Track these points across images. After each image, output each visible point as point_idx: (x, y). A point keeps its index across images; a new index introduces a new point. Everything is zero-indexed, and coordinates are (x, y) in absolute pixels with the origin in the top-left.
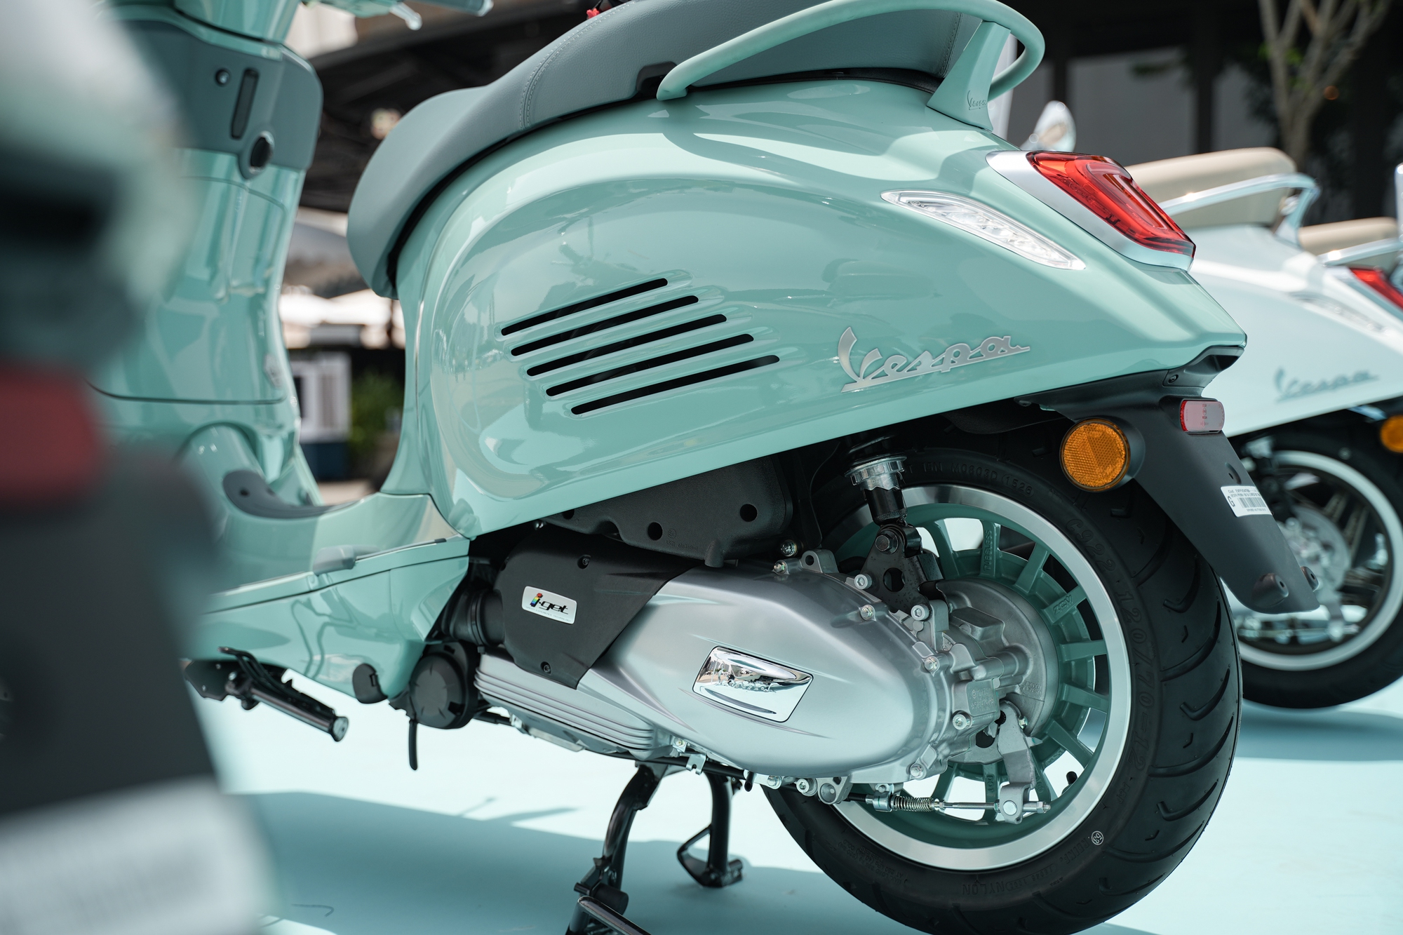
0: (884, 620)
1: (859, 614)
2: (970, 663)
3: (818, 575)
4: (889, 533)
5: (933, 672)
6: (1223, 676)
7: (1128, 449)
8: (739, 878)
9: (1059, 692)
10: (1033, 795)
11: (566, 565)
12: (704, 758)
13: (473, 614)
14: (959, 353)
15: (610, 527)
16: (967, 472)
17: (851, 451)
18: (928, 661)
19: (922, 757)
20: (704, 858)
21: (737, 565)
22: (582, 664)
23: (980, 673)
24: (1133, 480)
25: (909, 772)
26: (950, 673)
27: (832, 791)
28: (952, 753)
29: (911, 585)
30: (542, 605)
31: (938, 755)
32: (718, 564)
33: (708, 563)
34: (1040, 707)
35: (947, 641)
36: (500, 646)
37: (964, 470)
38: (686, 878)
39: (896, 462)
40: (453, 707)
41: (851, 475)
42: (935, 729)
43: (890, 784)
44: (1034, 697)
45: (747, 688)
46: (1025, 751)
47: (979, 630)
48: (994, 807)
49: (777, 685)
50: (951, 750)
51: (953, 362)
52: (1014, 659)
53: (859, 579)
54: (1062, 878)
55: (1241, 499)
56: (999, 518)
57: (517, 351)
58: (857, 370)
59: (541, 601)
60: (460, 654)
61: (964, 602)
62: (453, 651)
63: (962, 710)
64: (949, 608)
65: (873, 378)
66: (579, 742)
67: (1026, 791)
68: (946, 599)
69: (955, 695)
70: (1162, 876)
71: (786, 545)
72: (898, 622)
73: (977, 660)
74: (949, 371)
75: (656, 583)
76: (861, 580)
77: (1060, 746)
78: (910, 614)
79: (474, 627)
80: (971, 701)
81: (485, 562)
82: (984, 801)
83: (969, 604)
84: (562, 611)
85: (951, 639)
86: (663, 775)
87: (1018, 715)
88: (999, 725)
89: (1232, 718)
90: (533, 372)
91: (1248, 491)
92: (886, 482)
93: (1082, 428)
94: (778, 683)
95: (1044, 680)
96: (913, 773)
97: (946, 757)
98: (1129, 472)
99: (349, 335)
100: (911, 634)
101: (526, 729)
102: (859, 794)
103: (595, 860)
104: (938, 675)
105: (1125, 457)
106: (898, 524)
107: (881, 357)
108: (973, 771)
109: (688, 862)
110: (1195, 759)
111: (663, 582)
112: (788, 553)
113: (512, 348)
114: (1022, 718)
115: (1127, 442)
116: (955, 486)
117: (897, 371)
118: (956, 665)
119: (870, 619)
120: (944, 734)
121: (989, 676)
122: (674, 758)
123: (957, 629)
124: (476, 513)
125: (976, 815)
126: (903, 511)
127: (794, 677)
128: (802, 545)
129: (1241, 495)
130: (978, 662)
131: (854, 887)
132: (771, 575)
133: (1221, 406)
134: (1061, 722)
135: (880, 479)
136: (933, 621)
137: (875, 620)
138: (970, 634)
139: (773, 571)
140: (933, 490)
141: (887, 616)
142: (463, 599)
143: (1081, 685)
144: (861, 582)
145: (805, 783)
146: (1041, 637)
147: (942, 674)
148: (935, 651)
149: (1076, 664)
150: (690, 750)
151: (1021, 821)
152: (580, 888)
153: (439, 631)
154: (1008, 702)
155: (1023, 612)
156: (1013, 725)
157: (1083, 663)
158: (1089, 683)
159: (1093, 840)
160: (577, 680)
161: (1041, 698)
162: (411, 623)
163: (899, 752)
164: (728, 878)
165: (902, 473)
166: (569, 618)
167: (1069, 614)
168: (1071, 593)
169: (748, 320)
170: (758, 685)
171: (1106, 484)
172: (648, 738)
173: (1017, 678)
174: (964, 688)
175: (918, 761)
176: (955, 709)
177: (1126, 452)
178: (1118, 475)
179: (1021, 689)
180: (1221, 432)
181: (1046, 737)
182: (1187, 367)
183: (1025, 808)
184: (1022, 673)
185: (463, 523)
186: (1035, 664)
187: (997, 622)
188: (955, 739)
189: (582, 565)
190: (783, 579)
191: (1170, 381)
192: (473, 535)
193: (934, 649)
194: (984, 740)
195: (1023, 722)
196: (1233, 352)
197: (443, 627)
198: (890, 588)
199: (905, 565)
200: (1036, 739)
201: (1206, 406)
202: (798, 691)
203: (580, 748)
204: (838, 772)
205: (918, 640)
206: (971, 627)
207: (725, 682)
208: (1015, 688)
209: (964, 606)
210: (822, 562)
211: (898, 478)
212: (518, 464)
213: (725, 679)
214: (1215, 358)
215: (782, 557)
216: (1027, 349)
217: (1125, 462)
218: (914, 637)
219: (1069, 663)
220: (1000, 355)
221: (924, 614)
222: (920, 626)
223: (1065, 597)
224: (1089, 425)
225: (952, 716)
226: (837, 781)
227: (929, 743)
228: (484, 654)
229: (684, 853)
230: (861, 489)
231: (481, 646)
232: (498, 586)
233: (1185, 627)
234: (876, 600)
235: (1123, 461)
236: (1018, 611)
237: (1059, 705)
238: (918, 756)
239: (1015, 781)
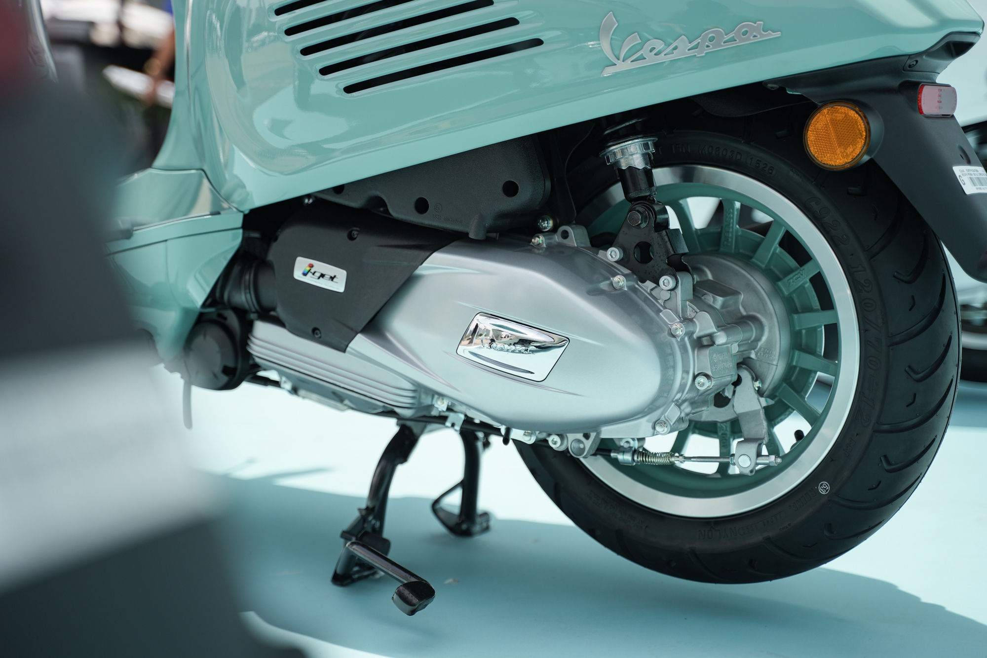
0: (633, 289)
1: (612, 284)
2: (713, 329)
3: (573, 248)
4: (641, 209)
5: (679, 337)
6: (946, 342)
7: (868, 131)
8: (487, 529)
9: (790, 358)
10: (765, 451)
11: (337, 237)
12: (462, 417)
13: (247, 283)
14: (713, 38)
15: (379, 202)
16: (714, 152)
17: (606, 132)
18: (674, 327)
19: (666, 414)
20: (456, 511)
21: (497, 238)
22: (351, 329)
23: (721, 339)
24: (871, 160)
25: (654, 428)
26: (694, 338)
27: (582, 446)
28: (693, 411)
29: (659, 259)
30: (313, 274)
31: (681, 412)
32: (481, 236)
33: (472, 236)
34: (773, 371)
35: (691, 309)
36: (272, 313)
37: (710, 151)
38: (438, 528)
39: (648, 143)
40: (226, 370)
41: (605, 154)
42: (679, 389)
43: (633, 439)
44: (768, 362)
45: (508, 351)
46: (760, 410)
47: (720, 300)
48: (729, 460)
49: (534, 348)
50: (693, 409)
51: (708, 46)
52: (751, 326)
53: (611, 252)
54: (789, 525)
55: (970, 178)
56: (740, 196)
57: (290, 32)
58: (616, 53)
59: (313, 270)
60: (233, 320)
61: (706, 275)
62: (225, 319)
63: (704, 371)
64: (693, 279)
65: (632, 61)
66: (347, 402)
67: (760, 445)
68: (691, 271)
69: (698, 358)
70: (881, 522)
71: (543, 221)
72: (646, 291)
73: (718, 327)
74: (704, 55)
75: (423, 254)
76: (613, 253)
77: (788, 407)
78: (658, 284)
79: (248, 295)
80: (713, 364)
81: (256, 235)
82: (718, 455)
83: (710, 277)
84: (332, 280)
85: (695, 308)
86: (422, 432)
87: (753, 378)
88: (735, 387)
89: (952, 380)
90: (306, 51)
91: (977, 171)
92: (638, 162)
93: (825, 111)
94: (535, 346)
95: (778, 346)
96: (658, 428)
97: (687, 415)
98: (868, 152)
99: (78, 32)
100: (658, 302)
101: (295, 391)
102: (605, 448)
103: (360, 510)
104: (683, 339)
105: (866, 138)
106: (648, 201)
107: (640, 41)
108: (708, 429)
109: (441, 514)
110: (917, 417)
111: (431, 252)
112: (545, 228)
113: (285, 28)
114: (756, 381)
115: (868, 123)
116: (700, 167)
117: (655, 54)
118: (699, 331)
119: (621, 288)
120: (687, 393)
121: (728, 341)
122: (435, 417)
123: (700, 298)
124: (249, 188)
125: (710, 468)
126: (654, 189)
127: (553, 340)
128: (558, 221)
129: (971, 174)
130: (720, 328)
131: (598, 533)
132: (529, 247)
133: (954, 91)
134: (791, 385)
135: (633, 159)
136: (679, 290)
137: (626, 289)
138: (711, 303)
139: (531, 244)
140: (678, 170)
141: (637, 286)
142: (237, 269)
143: (811, 351)
144: (613, 254)
145: (557, 438)
146: (776, 307)
147: (686, 339)
148: (680, 318)
149: (807, 333)
150: (449, 409)
151: (754, 473)
152: (346, 535)
153: (213, 299)
154: (744, 366)
155: (760, 284)
156: (748, 386)
157: (813, 331)
158: (818, 350)
159: (820, 489)
160: (346, 344)
161: (775, 363)
162: (188, 291)
163: (646, 410)
164: (477, 528)
165: (653, 153)
166: (339, 286)
167: (802, 286)
168: (805, 267)
169: (515, 3)
170: (519, 347)
171: (846, 163)
172: (413, 398)
173: (753, 344)
174: (707, 352)
175: (663, 418)
176: (698, 370)
177: (866, 133)
178: (859, 155)
179: (756, 354)
180: (953, 116)
181: (776, 399)
182: (928, 53)
183: (758, 461)
184: (758, 339)
185: (236, 197)
186: (770, 331)
187: (736, 293)
188: (696, 399)
189: (351, 238)
190: (540, 251)
191: (910, 66)
192: (247, 208)
193: (679, 316)
194: (721, 400)
195: (757, 384)
196: (970, 39)
197: (218, 294)
198: (639, 260)
199: (655, 238)
200: (768, 399)
201: (941, 90)
202: (556, 353)
203: (346, 407)
204: (587, 428)
205: (665, 308)
206: (713, 297)
207: (487, 345)
208: (750, 353)
209: (705, 279)
210: (576, 237)
211: (650, 158)
212: (289, 139)
213: (487, 342)
214: (952, 45)
215: (539, 231)
216: (778, 34)
217: (865, 143)
218: (661, 306)
219: (800, 332)
220: (752, 40)
221: (672, 284)
222: (667, 295)
223: (798, 271)
224: (832, 107)
225: (695, 377)
226: (587, 436)
227: (673, 401)
228: (257, 320)
229: (438, 507)
230: (615, 168)
231: (254, 312)
232: (271, 257)
233: (913, 297)
234: (627, 271)
235: (863, 141)
236: (755, 283)
237: (790, 369)
238: (662, 413)
239: (749, 437)
